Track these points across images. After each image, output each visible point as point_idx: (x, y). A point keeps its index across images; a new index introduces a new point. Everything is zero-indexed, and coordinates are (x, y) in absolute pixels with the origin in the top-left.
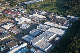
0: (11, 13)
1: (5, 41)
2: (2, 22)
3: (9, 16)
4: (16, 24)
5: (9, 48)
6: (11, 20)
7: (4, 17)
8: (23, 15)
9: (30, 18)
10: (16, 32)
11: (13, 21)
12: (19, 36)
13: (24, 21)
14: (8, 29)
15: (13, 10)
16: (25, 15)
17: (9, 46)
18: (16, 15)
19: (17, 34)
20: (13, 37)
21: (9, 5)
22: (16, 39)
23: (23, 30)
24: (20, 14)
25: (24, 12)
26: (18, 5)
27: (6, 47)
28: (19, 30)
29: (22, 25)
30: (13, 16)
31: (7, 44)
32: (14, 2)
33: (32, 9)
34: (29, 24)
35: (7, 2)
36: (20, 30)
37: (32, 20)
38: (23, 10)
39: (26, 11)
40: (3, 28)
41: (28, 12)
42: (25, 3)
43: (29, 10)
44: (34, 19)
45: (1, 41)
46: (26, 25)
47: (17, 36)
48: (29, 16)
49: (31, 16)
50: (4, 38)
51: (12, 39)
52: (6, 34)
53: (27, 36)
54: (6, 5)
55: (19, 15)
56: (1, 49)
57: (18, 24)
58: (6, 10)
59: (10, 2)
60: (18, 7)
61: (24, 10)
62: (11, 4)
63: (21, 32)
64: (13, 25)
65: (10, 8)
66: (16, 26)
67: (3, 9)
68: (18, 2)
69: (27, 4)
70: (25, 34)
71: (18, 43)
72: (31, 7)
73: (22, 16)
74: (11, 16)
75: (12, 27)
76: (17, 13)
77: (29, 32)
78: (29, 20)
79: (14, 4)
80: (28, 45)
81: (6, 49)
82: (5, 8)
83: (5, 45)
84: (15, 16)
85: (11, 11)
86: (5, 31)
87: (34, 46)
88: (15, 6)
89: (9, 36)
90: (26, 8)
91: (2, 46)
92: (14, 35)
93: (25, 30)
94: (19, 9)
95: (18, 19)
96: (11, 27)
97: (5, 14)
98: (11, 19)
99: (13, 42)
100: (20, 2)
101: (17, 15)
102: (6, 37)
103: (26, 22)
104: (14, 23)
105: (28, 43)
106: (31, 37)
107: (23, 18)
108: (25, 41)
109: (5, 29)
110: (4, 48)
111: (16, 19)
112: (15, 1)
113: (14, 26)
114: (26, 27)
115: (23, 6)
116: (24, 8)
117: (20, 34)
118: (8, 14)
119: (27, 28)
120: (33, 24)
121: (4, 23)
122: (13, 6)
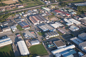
0: (60, 13)
1: (52, 39)
2: (51, 21)
3: (58, 15)
4: (65, 25)
5: (57, 47)
6: (60, 20)
7: (53, 15)
8: (73, 17)
9: (80, 20)
10: (64, 33)
11: (62, 21)
12: (67, 37)
13: (74, 23)
14: (56, 28)
15: (63, 10)
16: (75, 17)
17: (56, 44)
18: (65, 15)
19: (66, 35)
20: (61, 37)
21: (59, 4)
22: (63, 39)
23: (71, 31)
24: (70, 15)
25: (73, 14)
26: (68, 5)
27: (54, 45)
28: (67, 31)
29: (71, 27)
30: (62, 16)
31: (55, 43)
32: (63, 2)
33: (82, 12)
34: (78, 27)
35: (56, 1)
36: (69, 32)
37: (82, 23)
38: (72, 12)
39: (76, 13)
40: (51, 26)
41: (78, 14)
42: (75, 4)
43: (80, 12)
44: (84, 23)
45: (49, 38)
46: (76, 27)
47: (65, 37)
48: (78, 19)
49: (81, 19)
50: (52, 36)
51: (59, 38)
52: (54, 32)
53: (76, 38)
54: (56, 4)
55: (68, 16)
56: (49, 45)
57: (67, 25)
58: (55, 9)
59: (59, 2)
60: (68, 8)
61: (74, 12)
62: (61, 4)
63: (70, 33)
64: (62, 25)
65: (60, 8)
66: (64, 26)
67: (52, 7)
68: (68, 3)
69: (78, 6)
70: (74, 36)
71: (66, 43)
72: (81, 9)
73: (71, 18)
74: (60, 16)
75: (61, 27)
76: (67, 14)
77: (78, 35)
78: (78, 23)
79: (64, 4)
80: (76, 48)
81: (53, 46)
82: (54, 7)
83: (53, 42)
84: (64, 17)
85: (61, 11)
86: (53, 29)
87: (82, 49)
88: (64, 6)
89: (57, 35)
90: (76, 10)
91: (50, 44)
92: (62, 35)
93: (73, 32)
94: (68, 10)
95: (67, 20)
96: (59, 27)
97: (54, 13)
98: (60, 18)
99: (60, 41)
100: (70, 3)
101: (67, 16)
102: (54, 36)
103: (76, 24)
104: (62, 23)
105: (77, 46)
106: (80, 41)
107: (73, 19)
108: (73, 43)
109: (54, 28)
110: (52, 46)
111: (66, 20)
112: (65, 1)
113: (63, 27)
114: (76, 29)
115: (73, 8)
116: (74, 10)
117: (68, 35)
118: (57, 13)
119: (76, 31)
120: (82, 27)
121: (53, 21)
122: (62, 6)
